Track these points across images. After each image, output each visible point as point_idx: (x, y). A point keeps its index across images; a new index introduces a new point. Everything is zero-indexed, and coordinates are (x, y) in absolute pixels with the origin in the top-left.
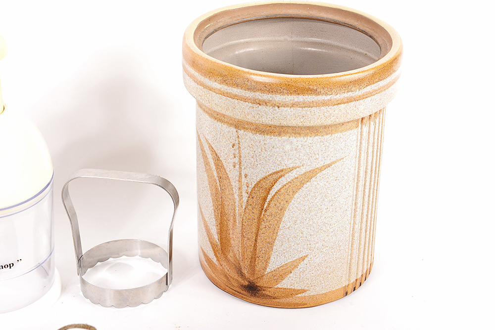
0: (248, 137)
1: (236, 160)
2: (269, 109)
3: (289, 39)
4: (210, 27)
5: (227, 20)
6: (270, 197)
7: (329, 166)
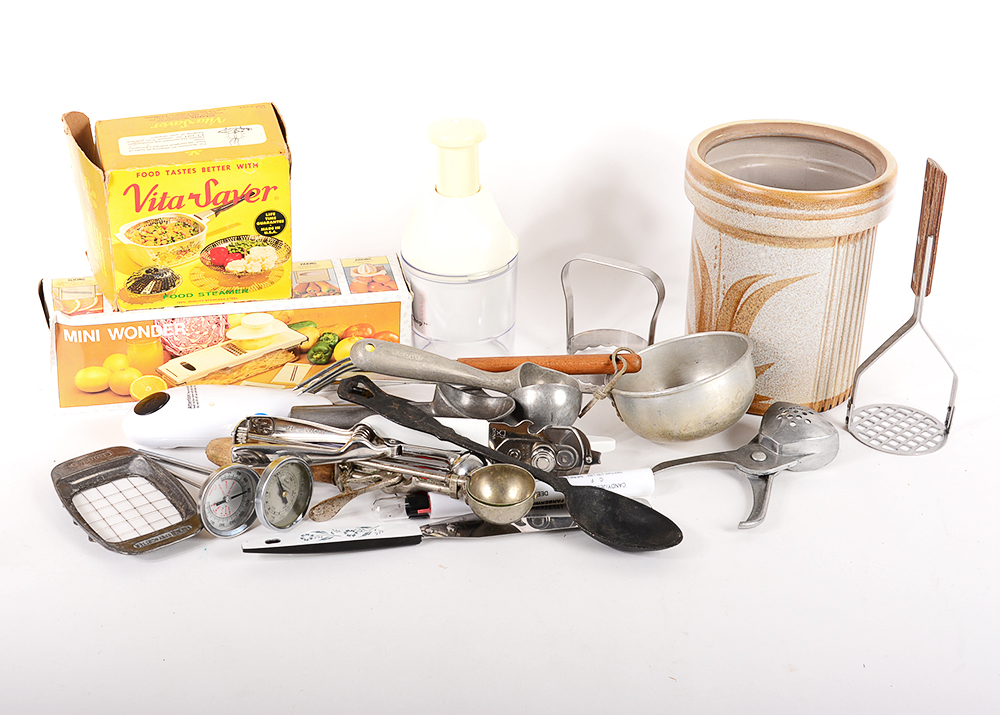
0: (729, 241)
1: (717, 261)
2: (746, 216)
3: (805, 159)
4: (721, 138)
5: (742, 133)
6: (743, 300)
7: (801, 278)
